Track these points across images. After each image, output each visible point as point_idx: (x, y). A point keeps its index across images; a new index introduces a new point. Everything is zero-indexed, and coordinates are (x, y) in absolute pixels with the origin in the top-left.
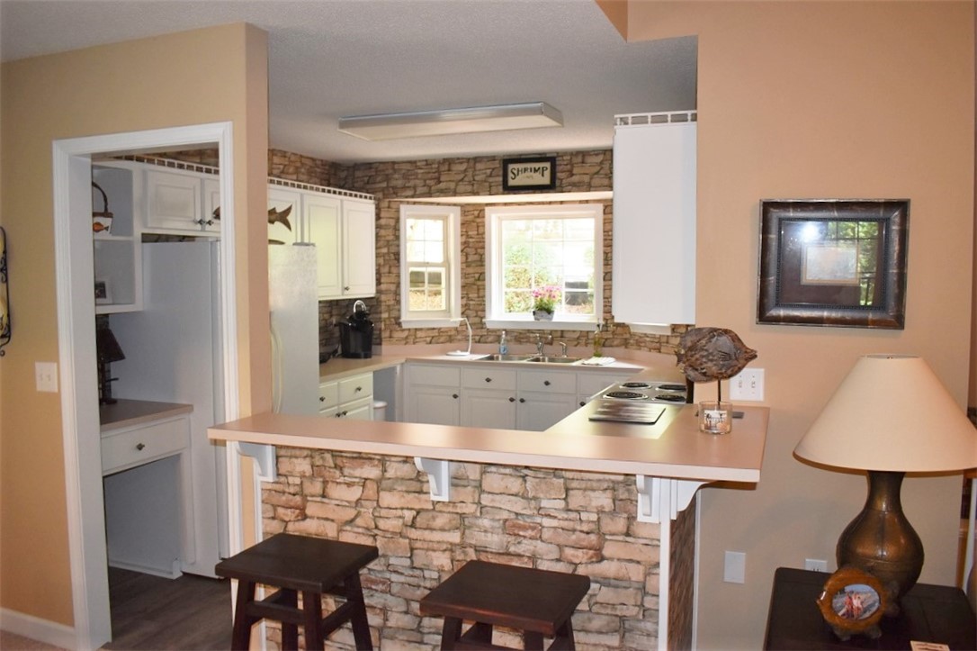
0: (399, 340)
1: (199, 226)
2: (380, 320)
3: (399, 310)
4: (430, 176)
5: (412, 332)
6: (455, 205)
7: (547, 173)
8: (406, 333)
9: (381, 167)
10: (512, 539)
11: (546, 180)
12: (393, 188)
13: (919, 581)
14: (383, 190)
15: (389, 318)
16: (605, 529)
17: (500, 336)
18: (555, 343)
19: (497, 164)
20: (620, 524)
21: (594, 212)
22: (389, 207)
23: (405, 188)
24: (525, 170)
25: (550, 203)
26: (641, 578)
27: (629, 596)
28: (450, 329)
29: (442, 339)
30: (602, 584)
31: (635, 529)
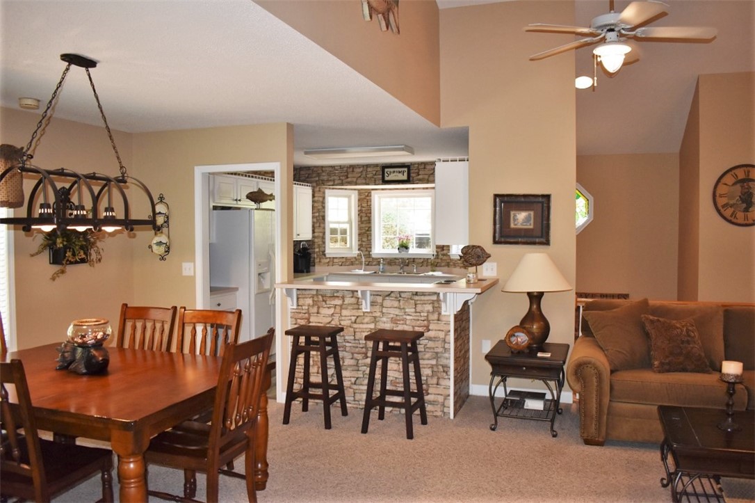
0: (324, 264)
1: (235, 202)
2: (314, 252)
3: (325, 247)
4: (342, 174)
5: (332, 259)
6: (355, 190)
7: (406, 174)
8: (328, 260)
9: (315, 169)
10: (395, 325)
11: (405, 177)
12: (322, 180)
13: (547, 341)
14: (316, 181)
15: (319, 251)
16: (430, 319)
17: (380, 262)
18: (410, 265)
19: (379, 169)
20: (435, 317)
21: (431, 194)
22: (319, 191)
23: (328, 181)
24: (394, 172)
25: (407, 189)
26: (443, 337)
27: (439, 344)
28: (352, 258)
29: (347, 264)
30: (429, 340)
31: (442, 318)
